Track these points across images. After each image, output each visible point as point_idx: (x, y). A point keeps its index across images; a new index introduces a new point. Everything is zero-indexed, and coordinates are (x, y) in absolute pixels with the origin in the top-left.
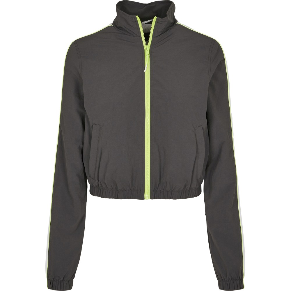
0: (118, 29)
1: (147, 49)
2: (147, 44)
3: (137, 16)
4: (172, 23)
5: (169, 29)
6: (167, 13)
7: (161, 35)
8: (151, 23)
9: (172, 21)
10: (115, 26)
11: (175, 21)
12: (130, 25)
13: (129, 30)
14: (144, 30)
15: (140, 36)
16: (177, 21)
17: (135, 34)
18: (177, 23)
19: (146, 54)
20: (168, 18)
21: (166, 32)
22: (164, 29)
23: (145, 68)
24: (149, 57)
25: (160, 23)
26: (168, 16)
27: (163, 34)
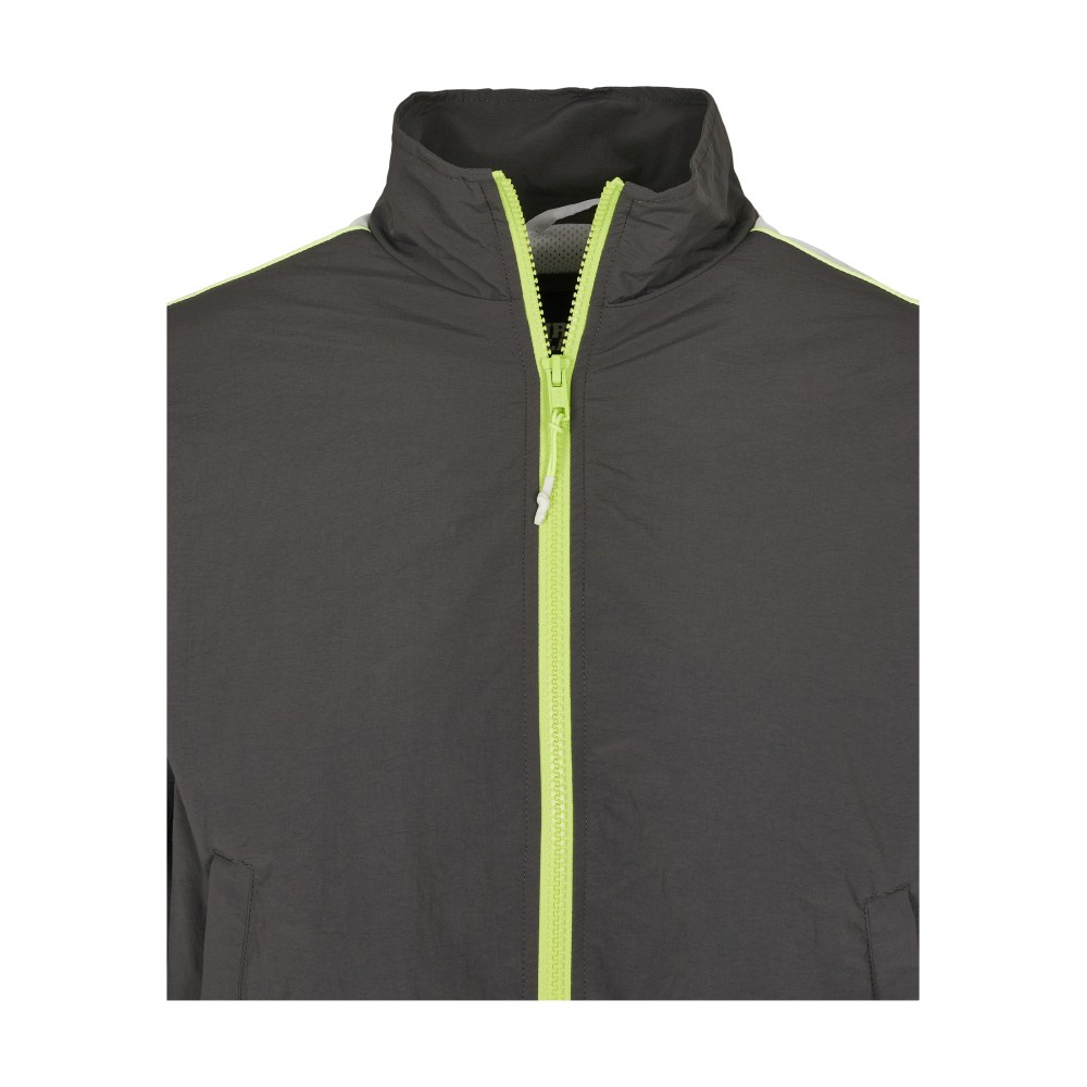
0: (393, 252)
1: (557, 379)
2: (556, 345)
3: (498, 175)
4: (721, 226)
5: (699, 265)
6: (693, 164)
7: (644, 292)
8: (587, 217)
9: (722, 214)
10: (378, 235)
11: (744, 212)
12: (460, 231)
13: (451, 258)
14: (539, 257)
15: (512, 298)
16: (757, 216)
17: (482, 280)
18: (758, 228)
19: (547, 409)
20: (700, 192)
21: (677, 279)
22: (666, 258)
23: (541, 499)
24: (567, 426)
25: (643, 217)
26: (696, 176)
27: (657, 292)
